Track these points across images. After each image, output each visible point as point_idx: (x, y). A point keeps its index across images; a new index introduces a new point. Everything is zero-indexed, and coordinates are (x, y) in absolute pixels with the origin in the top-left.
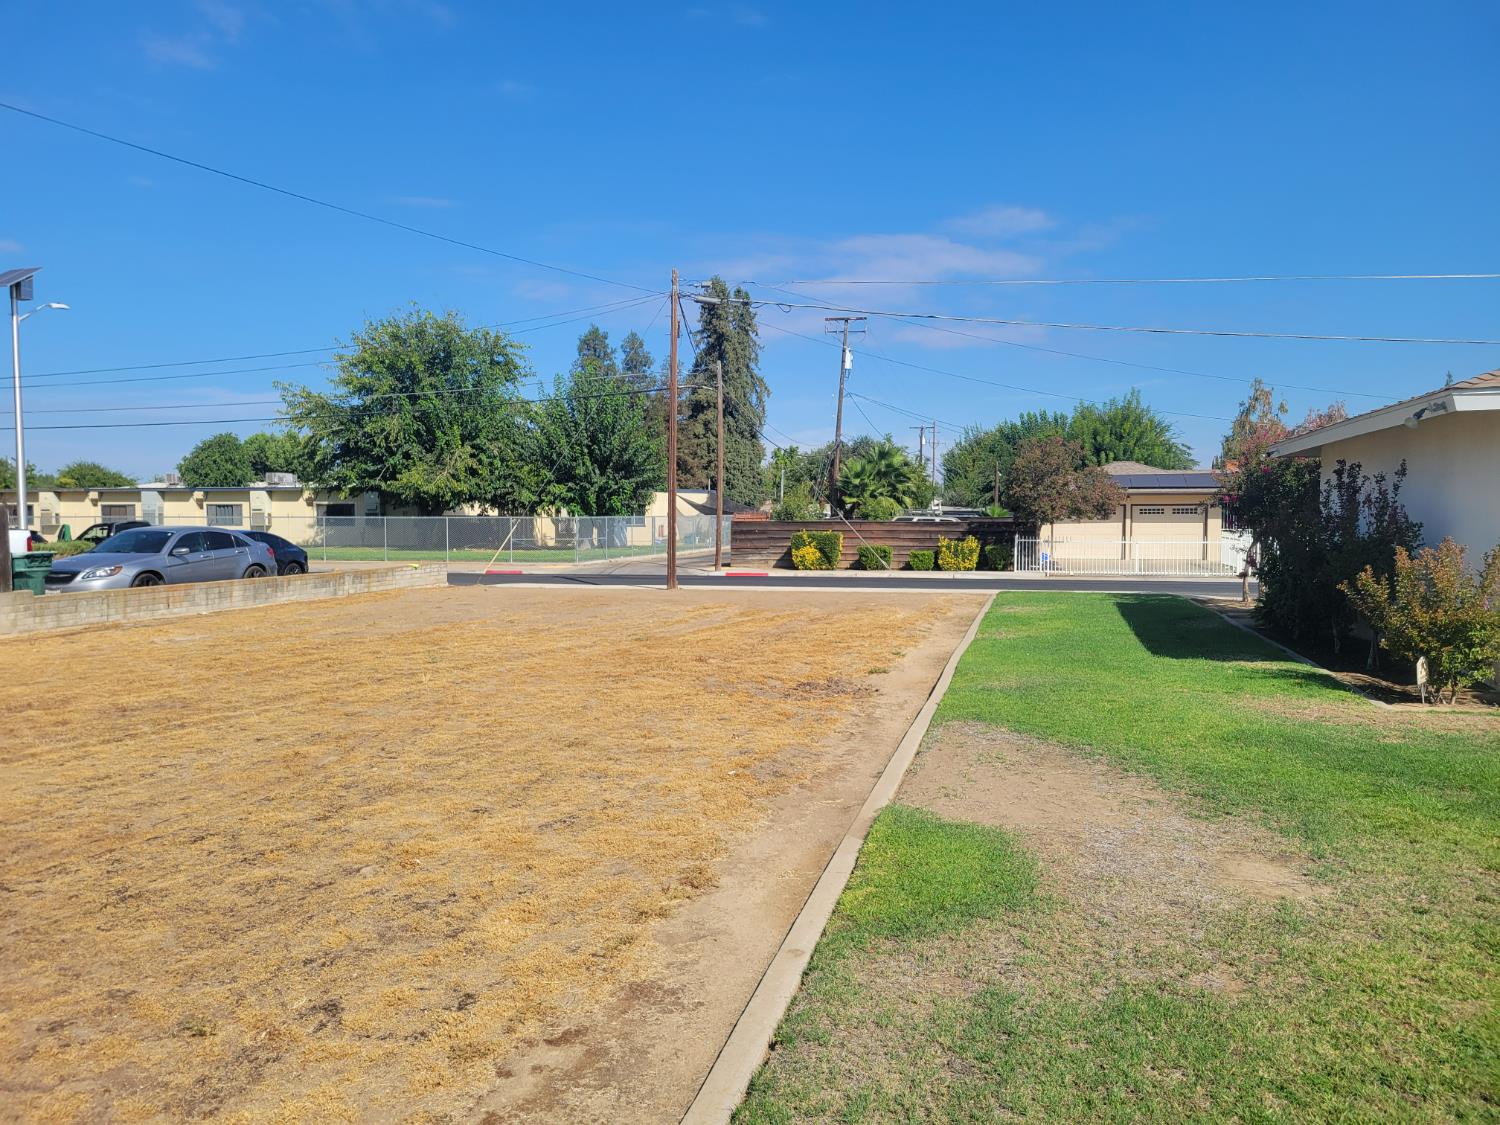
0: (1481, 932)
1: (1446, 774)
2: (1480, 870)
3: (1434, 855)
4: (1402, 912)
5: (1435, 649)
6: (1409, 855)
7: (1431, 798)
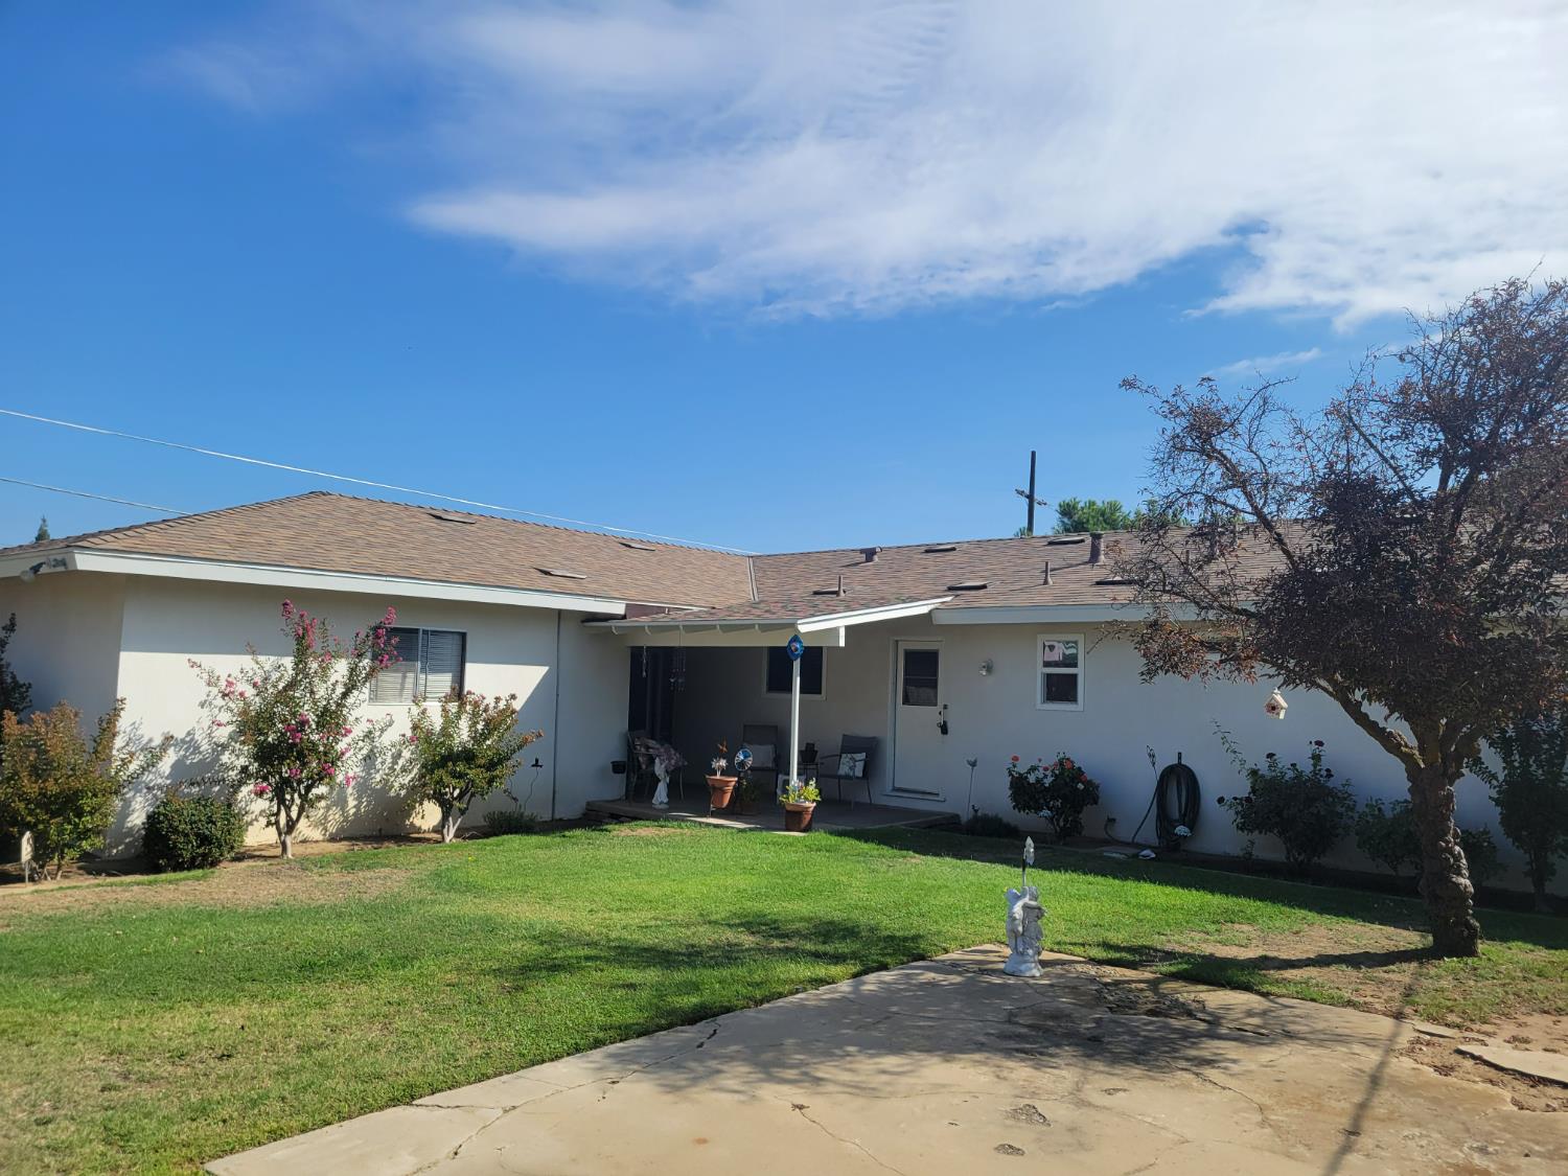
0: (111, 1125)
1: (59, 959)
2: (102, 1058)
3: (53, 1053)
4: (24, 1130)
5: (43, 822)
6: (26, 1061)
7: (47, 990)
